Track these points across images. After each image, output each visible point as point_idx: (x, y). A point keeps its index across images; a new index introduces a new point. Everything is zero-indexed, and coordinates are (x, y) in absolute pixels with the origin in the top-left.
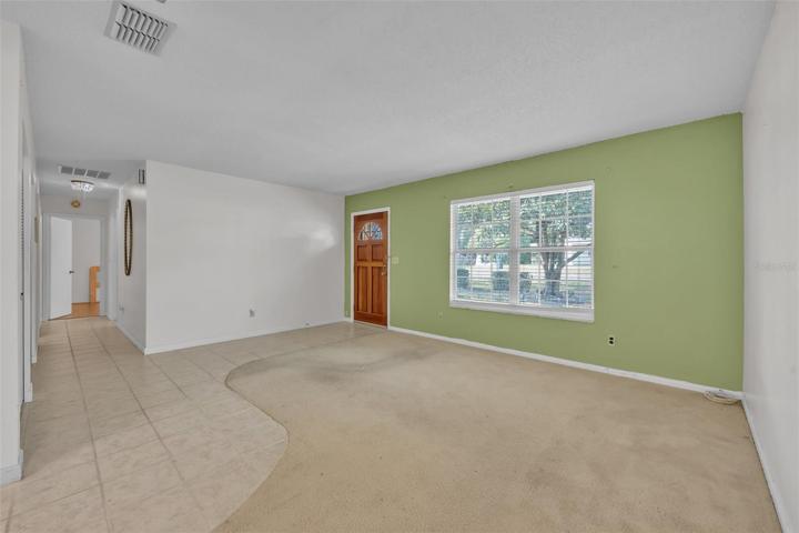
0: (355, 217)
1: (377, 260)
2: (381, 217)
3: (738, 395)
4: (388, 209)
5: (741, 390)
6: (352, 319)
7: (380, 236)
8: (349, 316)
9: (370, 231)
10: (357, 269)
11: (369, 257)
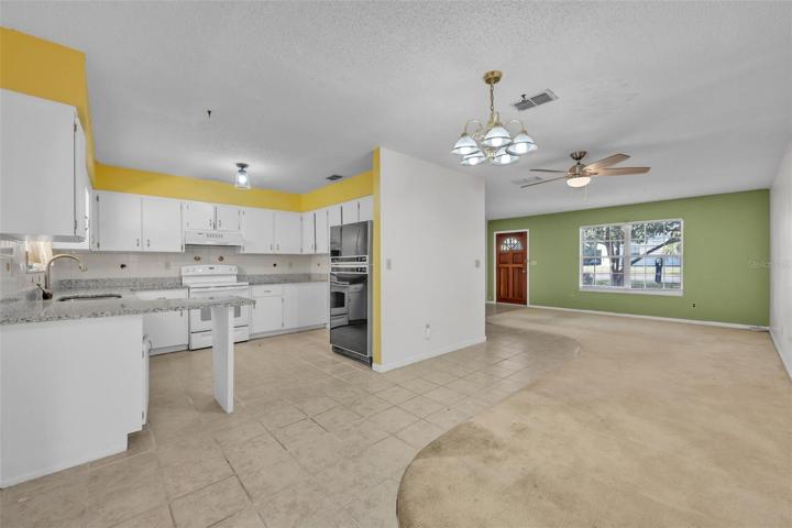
0: (497, 235)
1: (516, 263)
2: (522, 236)
3: (767, 328)
4: (527, 230)
5: (768, 325)
6: (495, 302)
7: (519, 247)
8: (492, 300)
9: (511, 244)
10: (499, 269)
11: (511, 261)
